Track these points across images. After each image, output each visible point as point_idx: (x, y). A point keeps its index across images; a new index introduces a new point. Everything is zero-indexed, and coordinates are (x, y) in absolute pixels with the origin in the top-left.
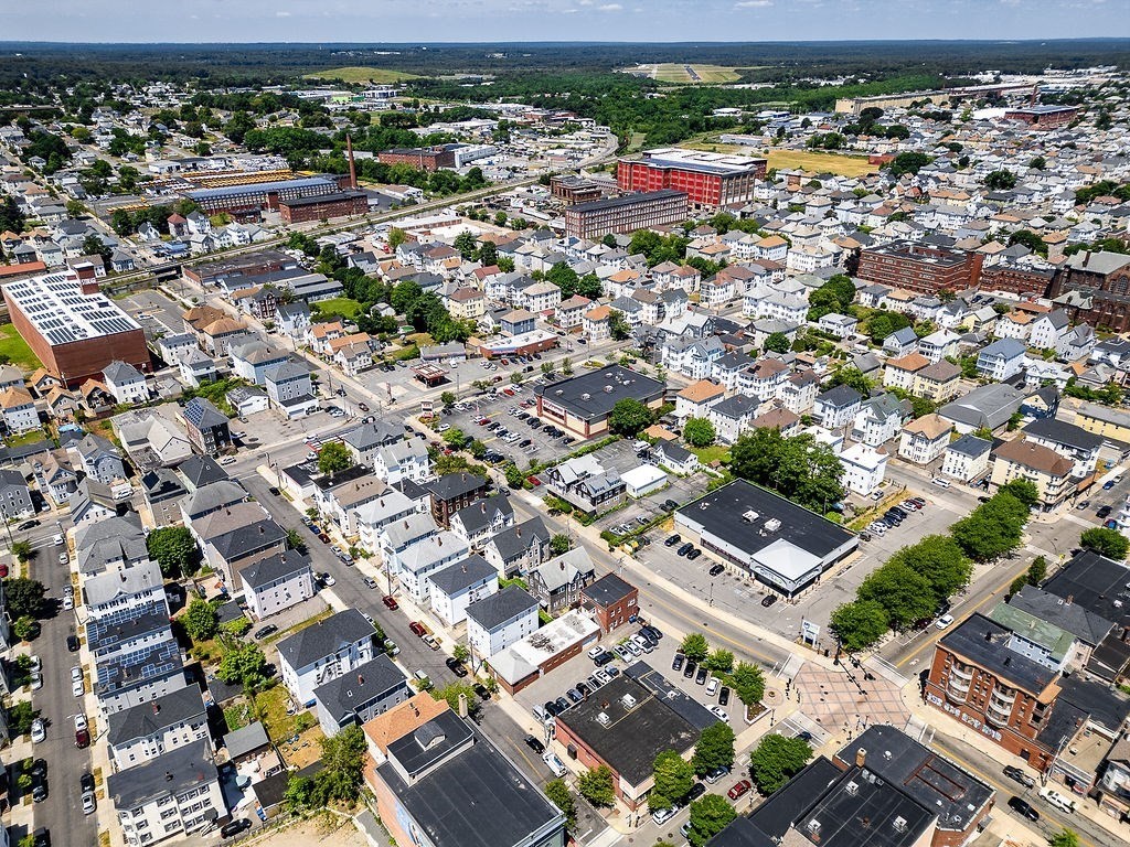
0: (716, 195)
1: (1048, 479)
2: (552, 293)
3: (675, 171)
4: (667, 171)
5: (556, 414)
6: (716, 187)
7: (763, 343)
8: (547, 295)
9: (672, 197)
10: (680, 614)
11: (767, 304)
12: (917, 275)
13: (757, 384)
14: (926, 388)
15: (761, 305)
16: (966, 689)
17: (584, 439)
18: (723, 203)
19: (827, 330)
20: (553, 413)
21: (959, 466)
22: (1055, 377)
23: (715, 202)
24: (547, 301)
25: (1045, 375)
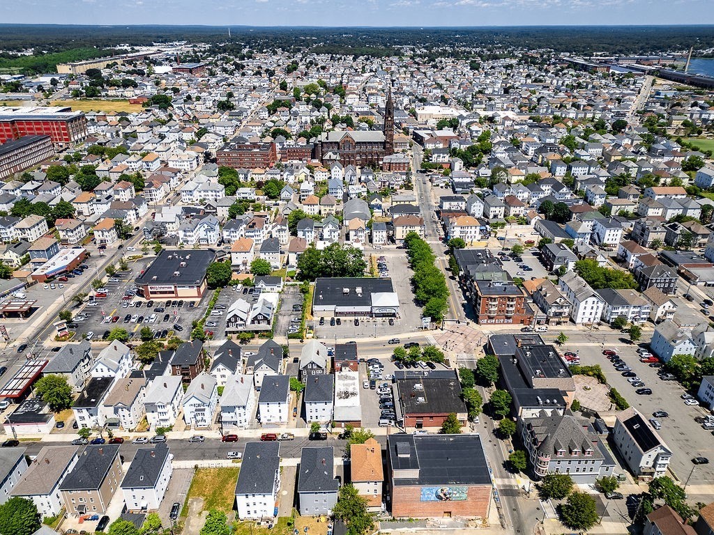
0: (65, 134)
1: (419, 228)
2: (41, 222)
3: (20, 122)
4: (13, 122)
5: (165, 292)
6: (64, 129)
7: (228, 213)
8: (38, 225)
9: (41, 140)
10: (370, 348)
11: (200, 192)
12: (253, 159)
13: (258, 233)
14: (328, 211)
15: (196, 194)
16: (496, 308)
17: (199, 299)
18: (73, 140)
19: (243, 198)
20: (161, 293)
21: (381, 237)
22: (360, 191)
23: (66, 140)
24: (39, 229)
25: (357, 192)
